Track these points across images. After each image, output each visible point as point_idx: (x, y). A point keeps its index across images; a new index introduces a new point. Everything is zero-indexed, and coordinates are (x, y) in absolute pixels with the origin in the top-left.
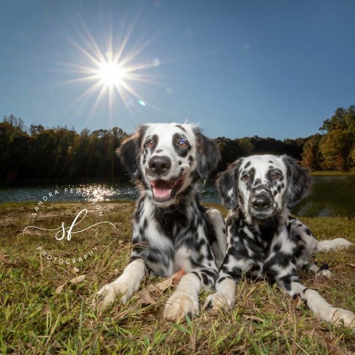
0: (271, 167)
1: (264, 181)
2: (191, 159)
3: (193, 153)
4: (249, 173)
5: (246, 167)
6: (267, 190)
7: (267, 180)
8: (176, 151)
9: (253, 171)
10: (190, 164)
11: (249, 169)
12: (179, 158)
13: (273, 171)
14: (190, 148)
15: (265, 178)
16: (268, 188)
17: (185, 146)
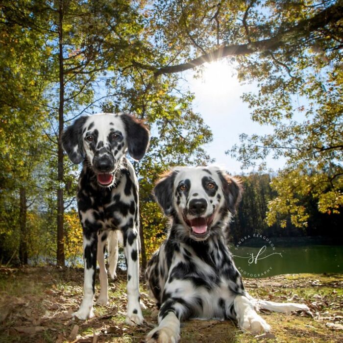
0: (112, 130)
1: (106, 144)
2: (219, 197)
3: (220, 192)
4: (93, 134)
5: (89, 128)
6: (108, 153)
7: (108, 143)
8: (206, 192)
9: (96, 133)
10: (219, 201)
11: (92, 130)
12: (210, 198)
13: (114, 133)
14: (217, 188)
15: (107, 140)
16: (109, 151)
17: (213, 187)
